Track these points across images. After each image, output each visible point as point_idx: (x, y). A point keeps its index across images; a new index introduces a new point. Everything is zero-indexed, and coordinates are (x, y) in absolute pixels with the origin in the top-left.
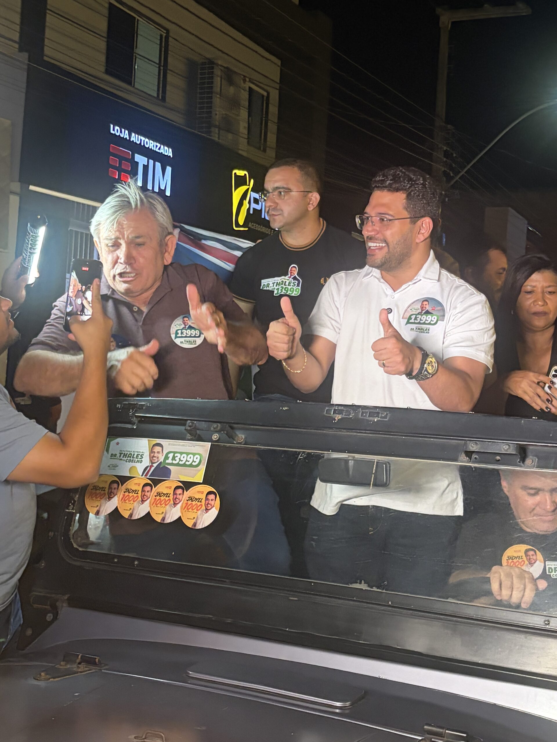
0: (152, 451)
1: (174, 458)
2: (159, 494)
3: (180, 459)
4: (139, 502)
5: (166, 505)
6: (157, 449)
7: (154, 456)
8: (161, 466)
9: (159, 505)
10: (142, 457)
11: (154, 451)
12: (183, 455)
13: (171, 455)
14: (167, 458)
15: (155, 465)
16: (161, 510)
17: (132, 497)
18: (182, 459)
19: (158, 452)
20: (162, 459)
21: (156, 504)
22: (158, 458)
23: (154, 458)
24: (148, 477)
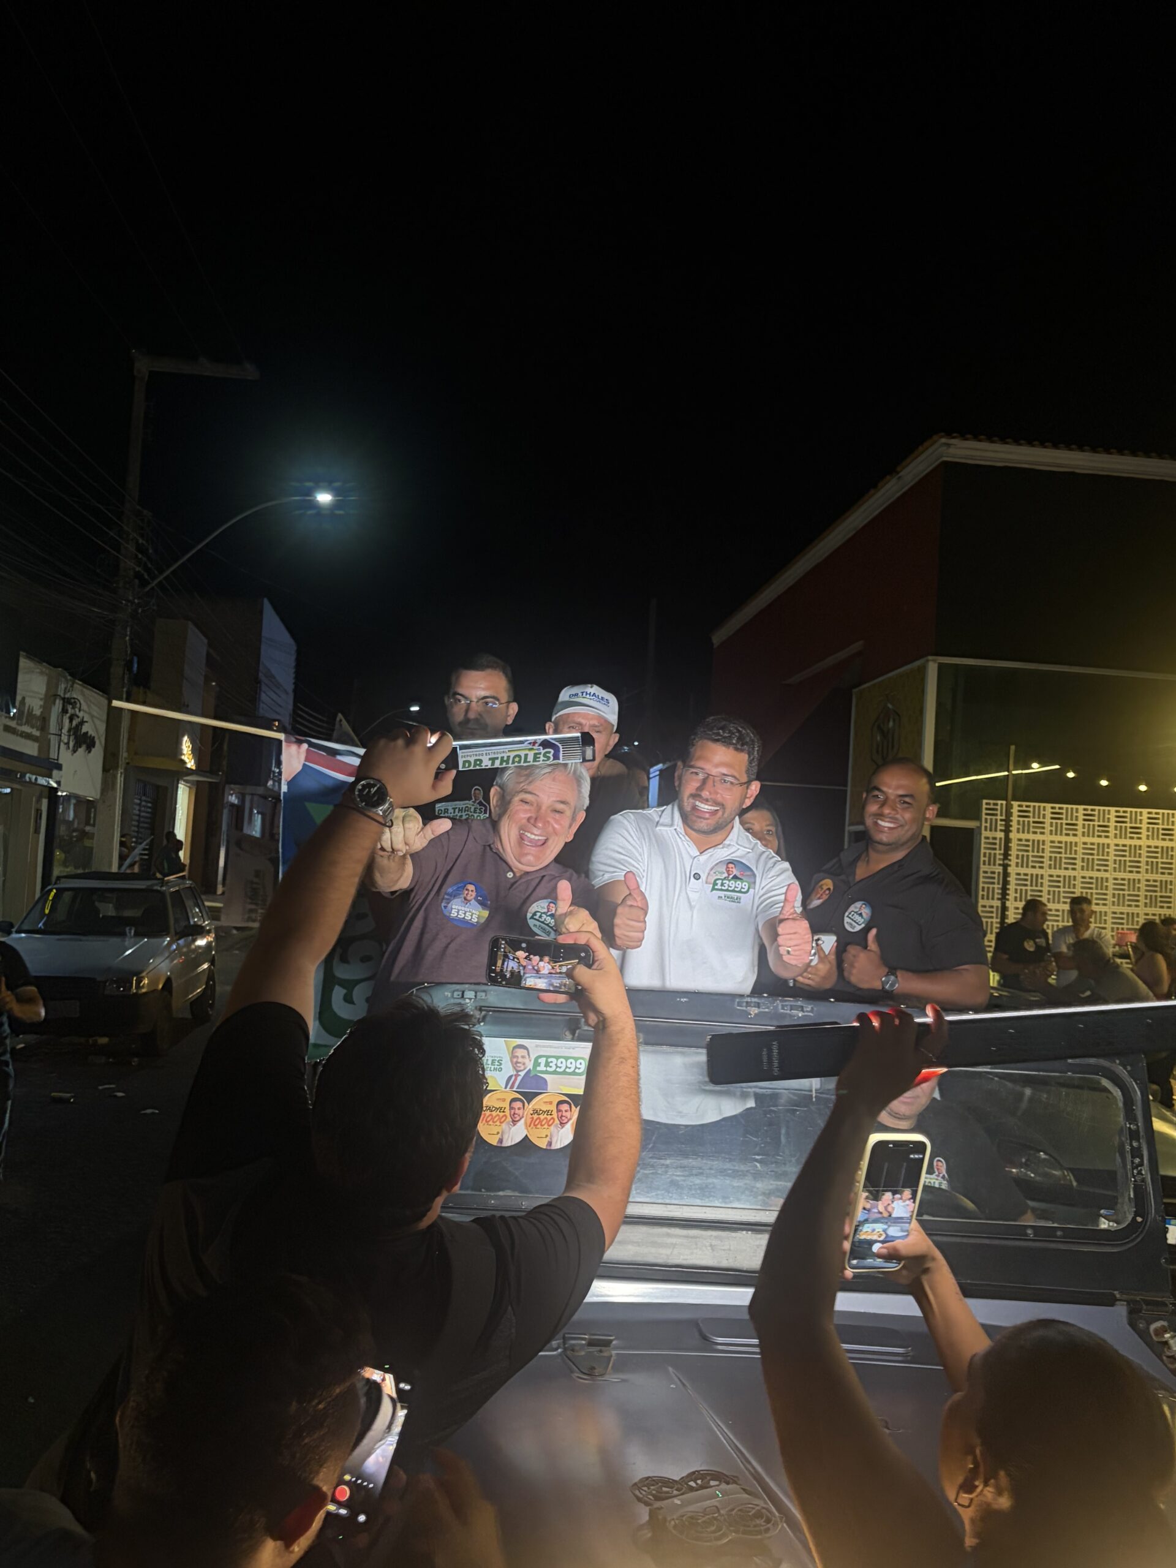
0: (513, 1056)
1: (547, 1064)
2: (536, 1112)
3: (556, 1065)
4: (508, 1123)
5: (549, 1126)
6: (520, 1052)
7: (517, 1062)
8: (531, 1075)
9: (539, 1126)
10: (501, 1064)
11: (516, 1054)
12: (560, 1060)
13: (542, 1061)
14: (537, 1064)
15: (522, 1074)
16: (544, 1133)
17: (497, 1118)
18: (559, 1065)
19: (523, 1057)
20: (530, 1066)
21: (535, 1125)
22: (524, 1064)
23: (518, 1065)
24: (514, 1089)
